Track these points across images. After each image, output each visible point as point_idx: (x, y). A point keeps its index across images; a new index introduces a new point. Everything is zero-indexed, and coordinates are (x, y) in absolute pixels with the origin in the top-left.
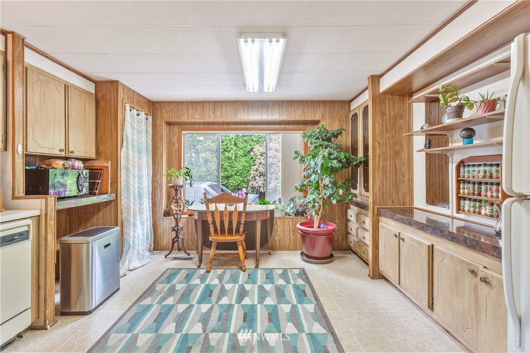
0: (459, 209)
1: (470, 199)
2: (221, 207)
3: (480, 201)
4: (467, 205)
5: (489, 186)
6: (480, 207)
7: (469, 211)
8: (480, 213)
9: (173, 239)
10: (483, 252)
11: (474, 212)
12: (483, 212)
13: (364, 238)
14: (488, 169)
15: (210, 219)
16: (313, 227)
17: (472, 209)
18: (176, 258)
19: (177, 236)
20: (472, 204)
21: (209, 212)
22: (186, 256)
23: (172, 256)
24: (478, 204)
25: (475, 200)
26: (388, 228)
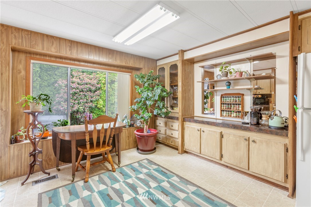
0: (221, 115)
1: (226, 111)
2: (99, 126)
3: (231, 111)
4: (225, 113)
5: (235, 105)
6: (231, 114)
7: (226, 116)
8: (231, 116)
9: (31, 164)
10: (250, 131)
11: (228, 116)
12: (232, 115)
13: (172, 134)
14: (235, 98)
15: (87, 138)
16: (143, 132)
17: (227, 115)
18: (36, 182)
19: (35, 161)
20: (227, 113)
21: (87, 133)
22: (46, 176)
23: (30, 180)
24: (230, 113)
25: (229, 111)
26: (192, 127)
